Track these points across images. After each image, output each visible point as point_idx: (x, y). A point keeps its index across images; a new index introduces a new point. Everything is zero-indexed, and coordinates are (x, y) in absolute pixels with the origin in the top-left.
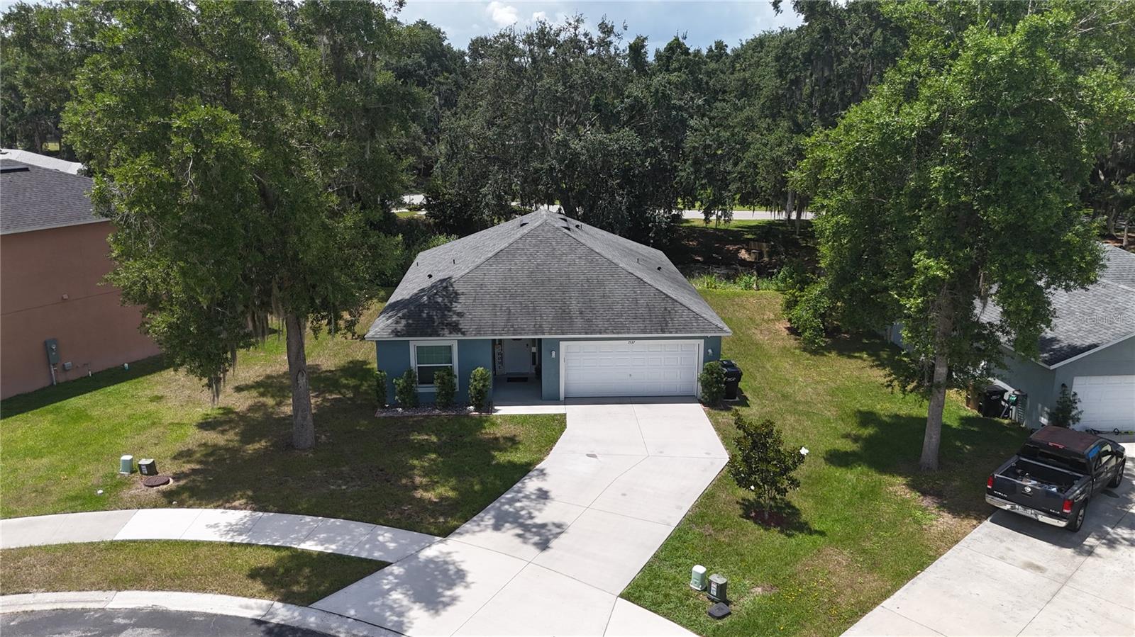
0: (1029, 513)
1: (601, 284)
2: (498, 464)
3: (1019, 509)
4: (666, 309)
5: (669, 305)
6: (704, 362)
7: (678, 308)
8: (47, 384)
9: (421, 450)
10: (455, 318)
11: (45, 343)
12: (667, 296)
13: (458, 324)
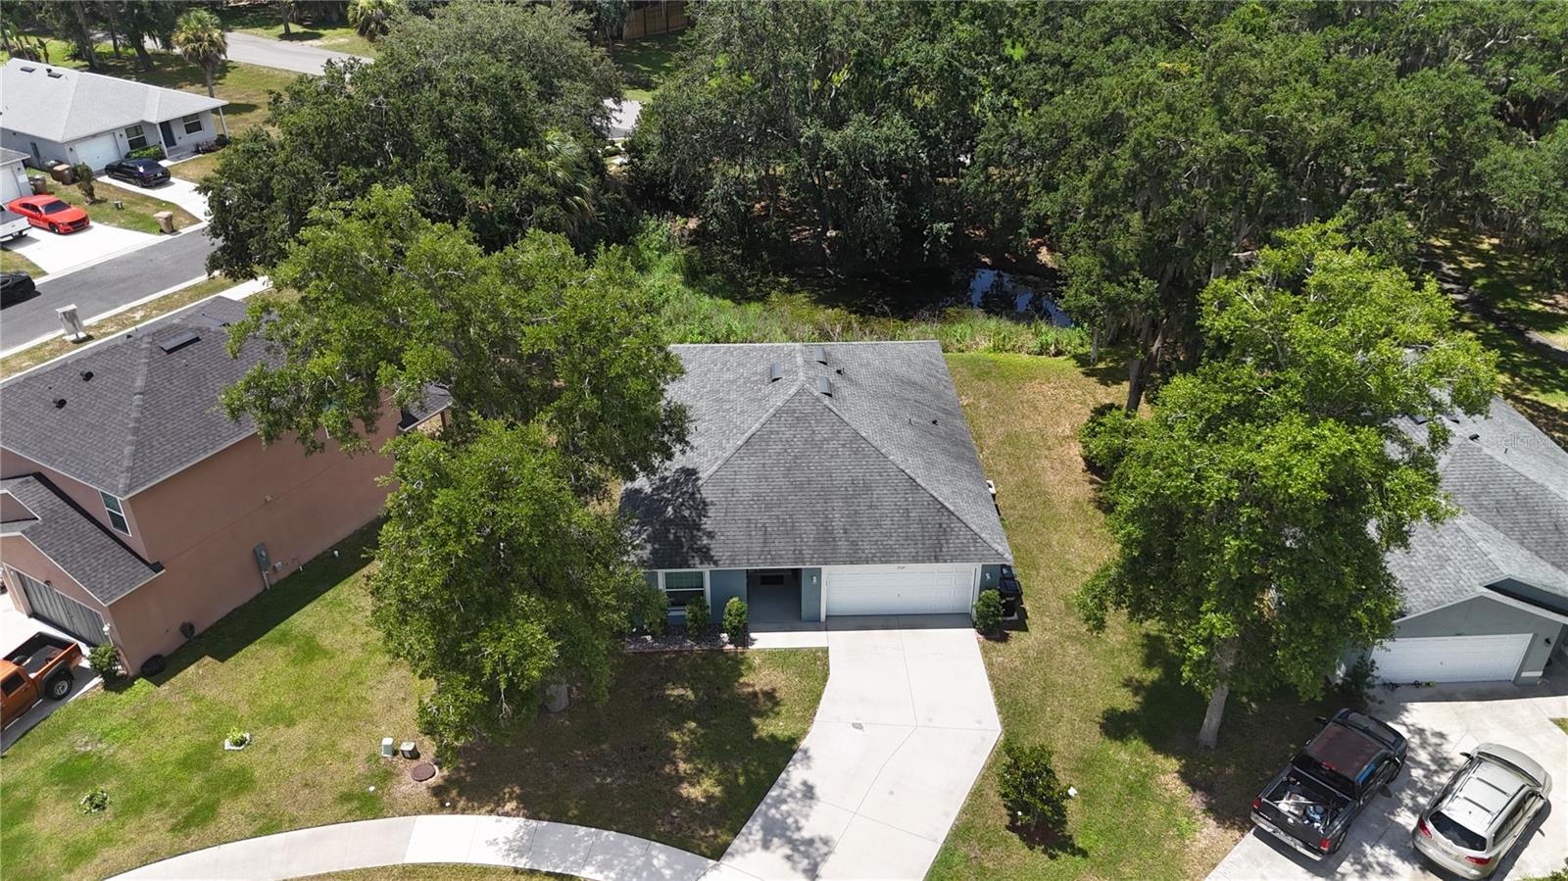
0: (1288, 840)
1: (868, 488)
2: (760, 739)
3: (1281, 835)
4: (940, 525)
5: (945, 520)
6: (981, 590)
7: (956, 525)
8: (261, 590)
10: (705, 541)
11: (255, 552)
12: (943, 506)
13: (709, 549)
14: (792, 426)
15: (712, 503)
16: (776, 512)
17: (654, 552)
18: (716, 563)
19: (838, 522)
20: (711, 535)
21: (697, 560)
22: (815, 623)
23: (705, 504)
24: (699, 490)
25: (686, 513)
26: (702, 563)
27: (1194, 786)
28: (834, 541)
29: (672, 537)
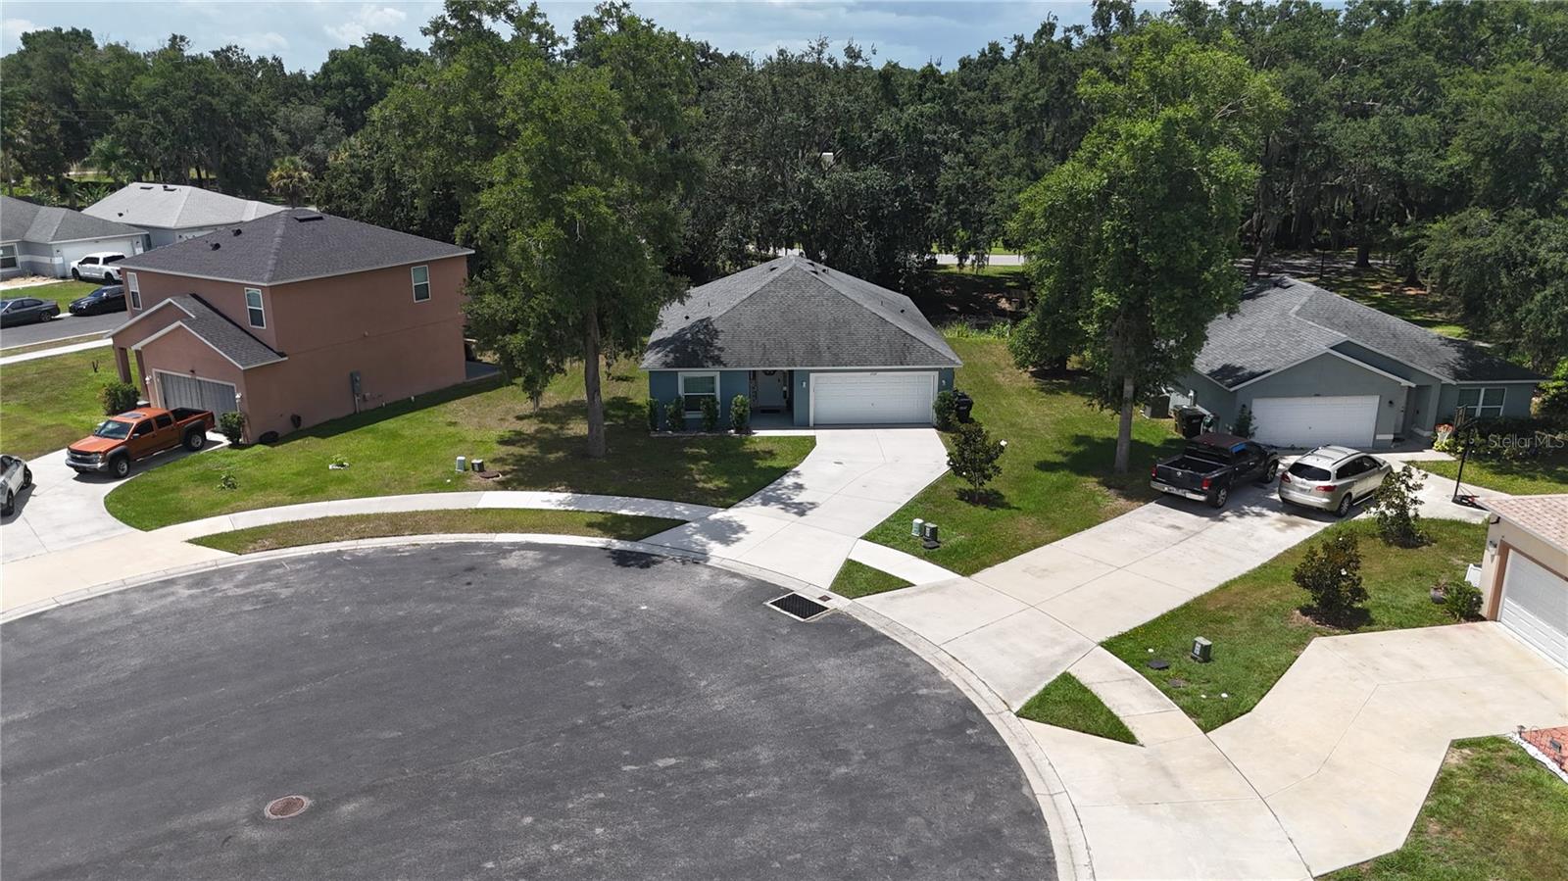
0: (1180, 492)
1: (847, 323)
2: (760, 468)
3: (1174, 491)
4: (905, 345)
5: (908, 342)
6: (939, 390)
7: (917, 344)
8: (352, 412)
9: (696, 459)
10: (716, 352)
11: (351, 375)
12: (907, 334)
13: (719, 358)
14: (786, 288)
15: (722, 331)
16: (773, 336)
17: (675, 358)
18: (725, 365)
19: (823, 342)
20: (721, 349)
21: (710, 364)
22: (806, 426)
23: (716, 332)
24: (711, 324)
25: (702, 337)
26: (714, 365)
27: (1109, 487)
28: (820, 352)
29: (690, 350)
